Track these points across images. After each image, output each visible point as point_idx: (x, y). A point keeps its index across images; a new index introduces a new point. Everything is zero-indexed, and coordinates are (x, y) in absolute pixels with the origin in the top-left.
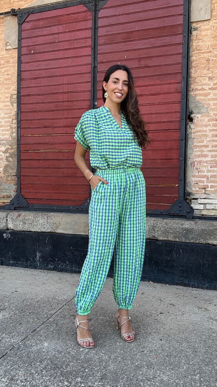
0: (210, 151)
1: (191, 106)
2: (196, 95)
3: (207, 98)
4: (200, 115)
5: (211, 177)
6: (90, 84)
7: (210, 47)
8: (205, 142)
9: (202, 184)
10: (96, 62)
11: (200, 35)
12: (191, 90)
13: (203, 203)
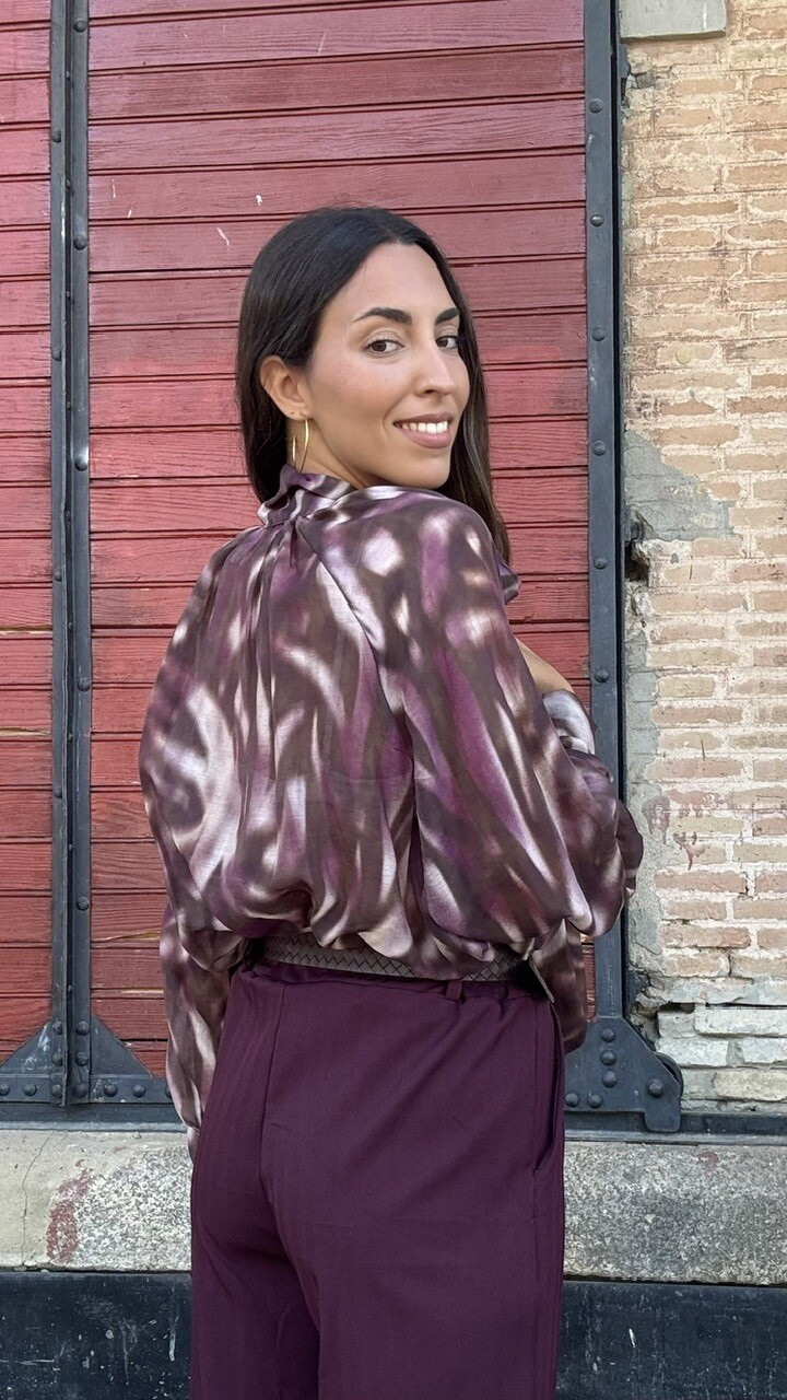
0: (749, 742)
1: (638, 494)
2: (660, 438)
3: (718, 455)
4: (687, 546)
5: (763, 882)
6: (46, 339)
7: (729, 180)
8: (720, 692)
9: (712, 924)
10: (80, 221)
11: (672, 111)
12: (634, 410)
13: (724, 1031)
